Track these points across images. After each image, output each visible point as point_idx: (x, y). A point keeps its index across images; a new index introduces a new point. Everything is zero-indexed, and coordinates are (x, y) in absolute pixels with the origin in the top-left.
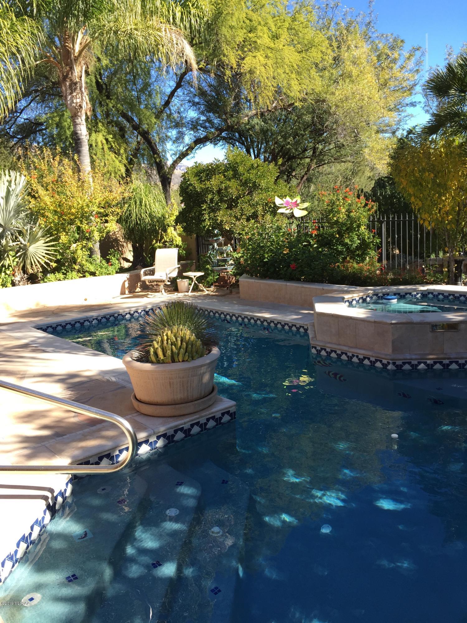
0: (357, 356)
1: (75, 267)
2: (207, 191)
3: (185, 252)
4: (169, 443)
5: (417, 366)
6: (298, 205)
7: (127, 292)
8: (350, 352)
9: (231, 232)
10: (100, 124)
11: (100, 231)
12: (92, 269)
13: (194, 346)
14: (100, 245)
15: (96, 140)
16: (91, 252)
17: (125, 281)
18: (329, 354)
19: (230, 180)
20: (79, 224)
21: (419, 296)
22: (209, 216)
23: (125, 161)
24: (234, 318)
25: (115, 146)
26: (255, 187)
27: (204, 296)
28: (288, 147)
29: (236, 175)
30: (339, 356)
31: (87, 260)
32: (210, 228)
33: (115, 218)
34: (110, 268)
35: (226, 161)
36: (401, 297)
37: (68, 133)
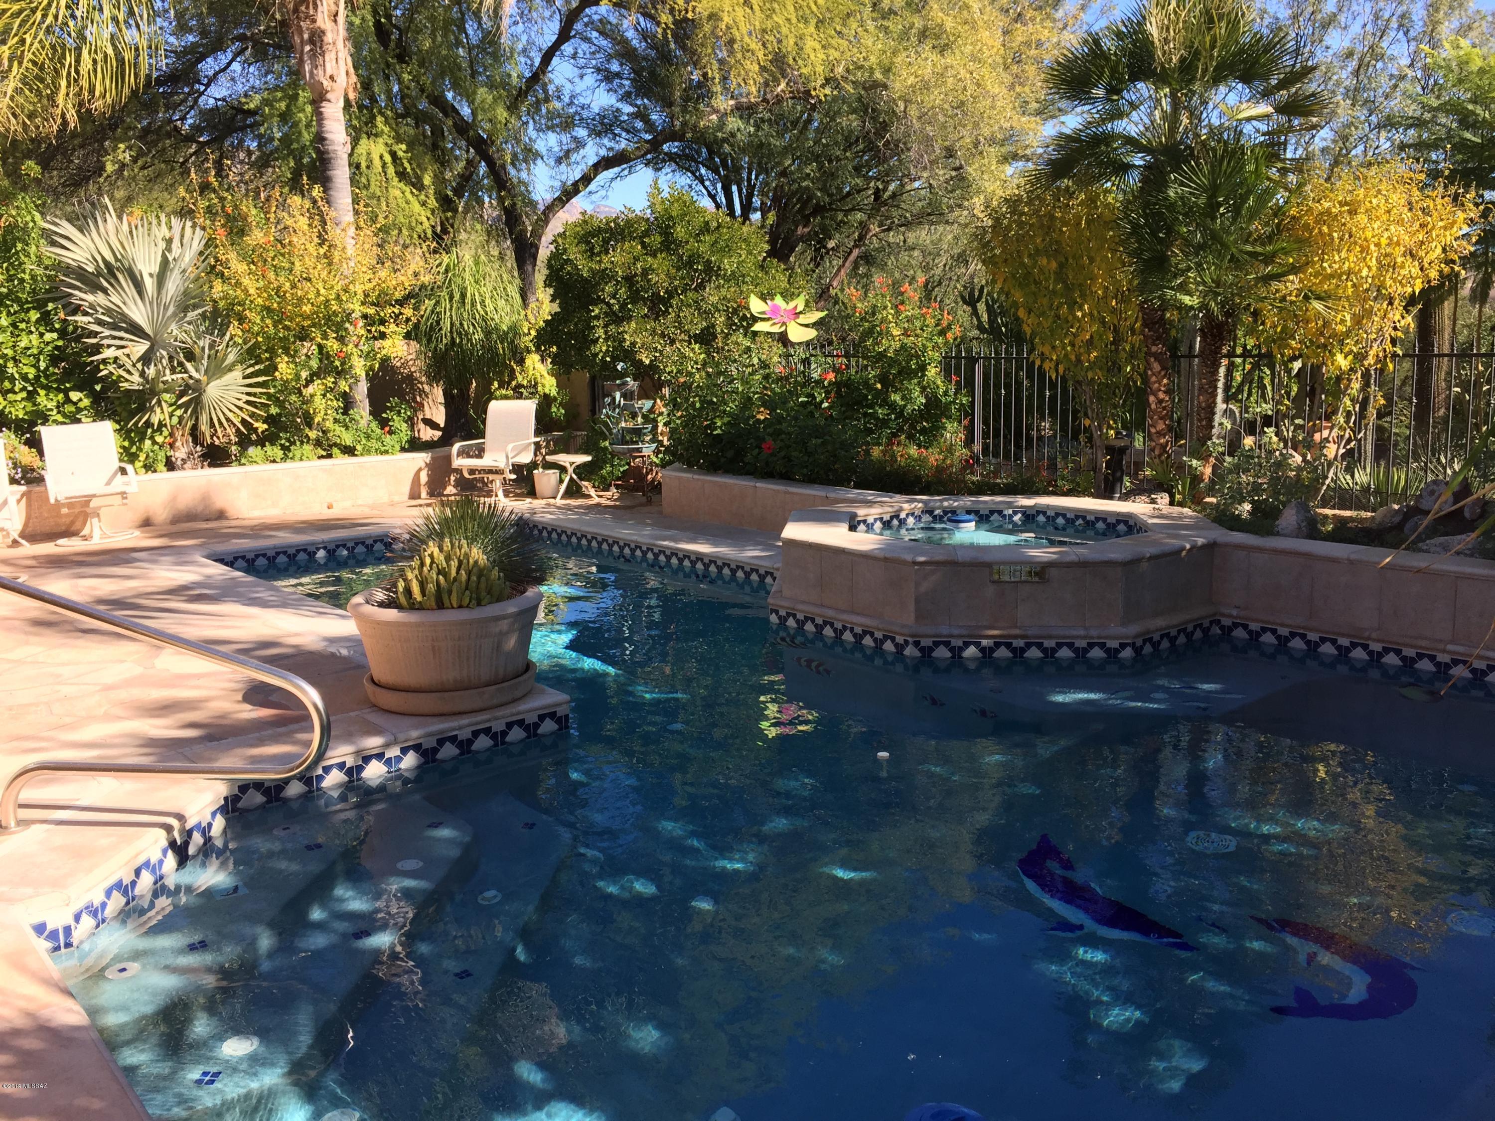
0: (852, 630)
1: (310, 434)
2: (604, 276)
3: (563, 411)
4: (426, 763)
5: (961, 649)
6: (797, 314)
7: (424, 494)
8: (839, 620)
9: (653, 367)
10: (379, 119)
11: (368, 355)
12: (347, 438)
13: (483, 579)
14: (369, 389)
15: (369, 154)
16: (347, 402)
17: (420, 470)
18: (801, 624)
19: (654, 255)
20: (319, 340)
21: (1017, 518)
22: (606, 333)
23: (433, 203)
24: (638, 553)
25: (413, 169)
26: (711, 271)
27: (590, 508)
28: (804, 184)
29: (669, 244)
30: (819, 628)
31: (336, 421)
32: (608, 359)
33: (402, 329)
34: (388, 439)
35: (649, 211)
36: (983, 519)
37: (306, 137)
